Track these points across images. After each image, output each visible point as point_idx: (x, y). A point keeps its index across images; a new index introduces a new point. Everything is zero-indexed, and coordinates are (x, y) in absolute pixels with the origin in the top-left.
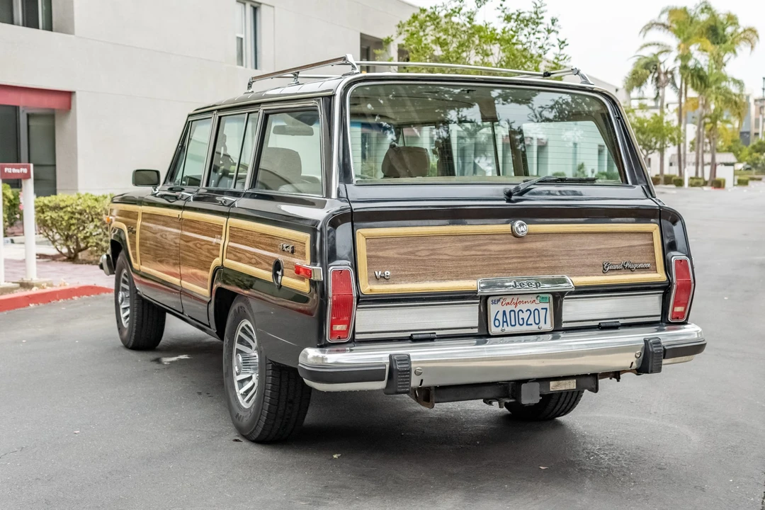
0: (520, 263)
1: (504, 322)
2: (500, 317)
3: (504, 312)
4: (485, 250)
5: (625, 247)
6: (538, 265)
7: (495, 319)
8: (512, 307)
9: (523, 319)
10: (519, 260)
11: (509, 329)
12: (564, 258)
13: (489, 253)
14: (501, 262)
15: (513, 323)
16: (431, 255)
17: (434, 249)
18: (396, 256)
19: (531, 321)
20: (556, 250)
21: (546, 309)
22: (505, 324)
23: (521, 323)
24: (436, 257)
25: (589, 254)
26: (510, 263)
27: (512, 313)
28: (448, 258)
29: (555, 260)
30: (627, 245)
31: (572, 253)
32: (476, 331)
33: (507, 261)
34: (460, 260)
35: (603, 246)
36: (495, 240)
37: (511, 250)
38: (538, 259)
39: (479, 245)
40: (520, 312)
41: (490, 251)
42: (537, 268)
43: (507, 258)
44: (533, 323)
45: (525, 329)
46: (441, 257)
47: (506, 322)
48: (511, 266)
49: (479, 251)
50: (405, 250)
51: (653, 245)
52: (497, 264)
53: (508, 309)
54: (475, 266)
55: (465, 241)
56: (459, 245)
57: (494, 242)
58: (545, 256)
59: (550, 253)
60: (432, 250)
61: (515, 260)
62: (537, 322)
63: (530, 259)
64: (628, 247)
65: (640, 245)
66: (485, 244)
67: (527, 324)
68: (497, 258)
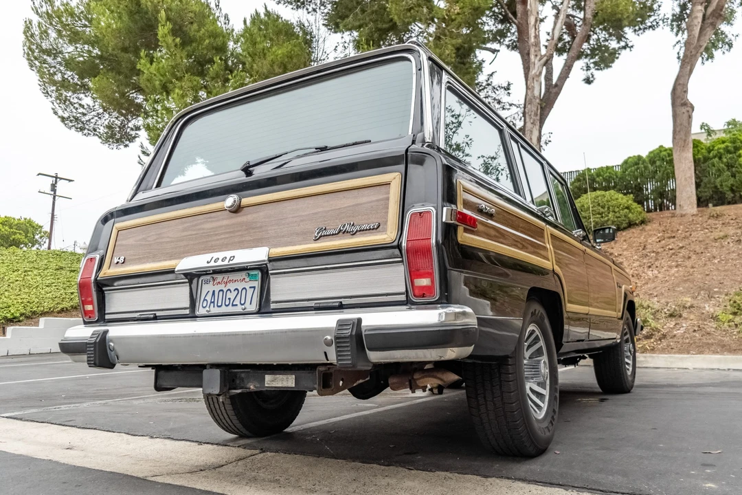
0: (227, 238)
1: (211, 302)
2: (209, 298)
3: (214, 291)
4: (199, 229)
5: (349, 206)
6: (244, 239)
7: (204, 300)
8: (222, 287)
9: (229, 299)
10: (227, 236)
11: (215, 310)
12: (273, 228)
13: (202, 232)
14: (210, 239)
15: (219, 304)
16: (158, 239)
17: (161, 234)
18: (134, 243)
19: (237, 302)
20: (267, 220)
21: (254, 287)
22: (212, 305)
23: (227, 303)
24: (161, 241)
25: (302, 221)
26: (218, 240)
27: (221, 293)
28: (168, 240)
29: (263, 231)
30: (351, 204)
31: (283, 222)
32: (187, 312)
33: (215, 238)
34: (177, 241)
35: (321, 210)
36: (211, 218)
37: (221, 227)
38: (246, 232)
39: (196, 225)
40: (229, 291)
41: (203, 229)
42: (243, 242)
43: (216, 235)
44: (238, 303)
45: (230, 309)
46: (163, 240)
47: (214, 302)
48: (218, 242)
49: (194, 230)
50: (141, 237)
51: (388, 199)
52: (207, 242)
53: (217, 288)
54: (188, 245)
55: (185, 223)
56: (180, 227)
57: (209, 220)
58: (253, 229)
59: (259, 225)
60: (159, 234)
61: (223, 236)
62: (243, 302)
63: (237, 234)
64: (353, 206)
65: (371, 202)
66: (201, 224)
67: (233, 305)
68: (208, 235)
